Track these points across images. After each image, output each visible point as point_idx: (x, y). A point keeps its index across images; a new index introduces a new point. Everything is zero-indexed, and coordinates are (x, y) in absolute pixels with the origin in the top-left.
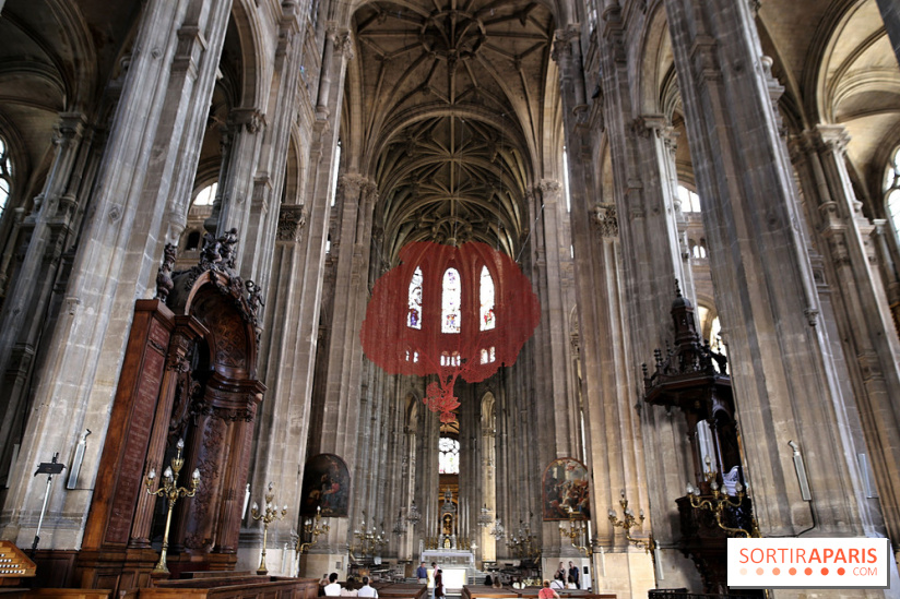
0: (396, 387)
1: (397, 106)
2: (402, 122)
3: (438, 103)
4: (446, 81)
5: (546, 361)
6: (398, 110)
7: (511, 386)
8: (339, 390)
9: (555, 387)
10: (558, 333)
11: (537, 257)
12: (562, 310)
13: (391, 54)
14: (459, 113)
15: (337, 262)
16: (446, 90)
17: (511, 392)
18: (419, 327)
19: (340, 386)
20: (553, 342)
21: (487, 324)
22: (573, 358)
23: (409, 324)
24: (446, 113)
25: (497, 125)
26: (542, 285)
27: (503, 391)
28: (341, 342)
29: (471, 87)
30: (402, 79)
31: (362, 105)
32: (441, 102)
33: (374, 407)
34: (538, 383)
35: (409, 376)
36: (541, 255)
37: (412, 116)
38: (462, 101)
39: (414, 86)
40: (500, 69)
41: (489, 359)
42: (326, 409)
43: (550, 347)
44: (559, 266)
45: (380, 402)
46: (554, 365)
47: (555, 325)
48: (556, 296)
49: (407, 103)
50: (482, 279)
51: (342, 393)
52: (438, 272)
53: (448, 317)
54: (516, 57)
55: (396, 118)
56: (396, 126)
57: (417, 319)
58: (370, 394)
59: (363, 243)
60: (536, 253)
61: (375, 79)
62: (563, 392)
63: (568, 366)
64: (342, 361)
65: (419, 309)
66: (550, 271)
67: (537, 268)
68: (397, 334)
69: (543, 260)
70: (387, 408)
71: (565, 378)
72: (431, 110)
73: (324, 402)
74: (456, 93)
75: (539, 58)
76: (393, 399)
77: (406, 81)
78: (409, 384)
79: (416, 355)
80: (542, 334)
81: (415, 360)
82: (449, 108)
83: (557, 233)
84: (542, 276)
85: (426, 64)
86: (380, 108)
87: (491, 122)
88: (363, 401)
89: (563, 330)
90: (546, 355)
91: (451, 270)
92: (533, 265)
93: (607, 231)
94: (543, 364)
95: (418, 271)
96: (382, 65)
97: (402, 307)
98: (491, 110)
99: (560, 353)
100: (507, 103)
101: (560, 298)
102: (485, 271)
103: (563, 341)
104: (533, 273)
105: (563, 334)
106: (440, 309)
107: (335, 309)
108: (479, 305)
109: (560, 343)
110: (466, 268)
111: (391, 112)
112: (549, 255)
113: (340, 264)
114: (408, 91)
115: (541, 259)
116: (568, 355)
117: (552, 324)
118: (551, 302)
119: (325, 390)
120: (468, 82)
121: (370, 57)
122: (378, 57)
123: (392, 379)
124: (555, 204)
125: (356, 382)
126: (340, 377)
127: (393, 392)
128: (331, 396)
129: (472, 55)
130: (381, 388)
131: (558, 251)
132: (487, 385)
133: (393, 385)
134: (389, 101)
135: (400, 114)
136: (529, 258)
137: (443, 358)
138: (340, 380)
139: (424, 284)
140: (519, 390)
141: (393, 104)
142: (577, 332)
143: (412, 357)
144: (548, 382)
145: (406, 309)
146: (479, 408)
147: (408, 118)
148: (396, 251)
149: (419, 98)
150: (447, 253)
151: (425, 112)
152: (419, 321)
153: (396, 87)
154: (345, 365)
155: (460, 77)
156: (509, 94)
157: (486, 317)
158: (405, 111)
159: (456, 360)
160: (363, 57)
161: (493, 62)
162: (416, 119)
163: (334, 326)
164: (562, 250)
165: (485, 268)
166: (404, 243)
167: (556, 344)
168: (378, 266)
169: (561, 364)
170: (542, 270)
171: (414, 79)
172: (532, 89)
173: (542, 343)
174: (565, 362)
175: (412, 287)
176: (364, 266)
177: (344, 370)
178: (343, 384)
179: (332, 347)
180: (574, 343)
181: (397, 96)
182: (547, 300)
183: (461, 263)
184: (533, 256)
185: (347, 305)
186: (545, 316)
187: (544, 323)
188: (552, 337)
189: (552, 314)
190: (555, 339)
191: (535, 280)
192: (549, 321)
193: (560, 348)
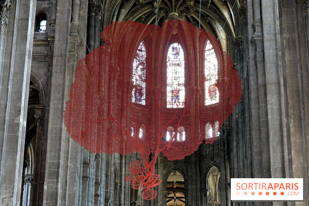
0: (121, 164)
5: (263, 135)
7: (235, 160)
8: (58, 168)
9: (272, 161)
10: (275, 107)
11: (254, 31)
15: (53, 41)
17: (236, 166)
18: (143, 103)
19: (59, 164)
20: (269, 117)
21: (211, 99)
23: (133, 100)
27: (228, 166)
28: (59, 121)
33: (97, 184)
34: (256, 158)
35: (135, 152)
36: (258, 29)
41: (214, 134)
42: (45, 187)
43: (267, 122)
45: (104, 178)
46: (271, 139)
48: (273, 70)
50: (206, 53)
51: (61, 171)
52: (161, 47)
53: (172, 92)
57: (141, 95)
58: (92, 171)
59: (80, 21)
60: (253, 27)
62: (280, 166)
64: (60, 140)
65: (144, 85)
66: (267, 44)
68: (122, 111)
69: (260, 33)
70: (113, 183)
71: (283, 152)
73: (44, 180)
76: (118, 174)
78: (134, 159)
79: (141, 130)
80: (259, 109)
81: (141, 136)
84: (259, 50)
88: (85, 178)
89: (280, 104)
90: (263, 129)
91: (175, 45)
92: (250, 39)
95: (142, 46)
97: (126, 85)
99: (277, 127)
101: (278, 72)
102: (209, 46)
103: (281, 115)
104: (250, 47)
105: (280, 108)
106: (164, 84)
107: (53, 88)
108: (203, 79)
109: (277, 117)
110: (189, 43)
112: (266, 28)
113: (57, 44)
115: (258, 33)
117: (268, 99)
118: (268, 76)
119: (44, 169)
123: (117, 155)
125: (75, 160)
126: (59, 155)
127: (118, 168)
128: (50, 174)
130: (104, 164)
132: (212, 159)
133: (118, 161)
137: (168, 133)
138: (59, 158)
139: (148, 59)
140: (241, 164)
143: (137, 132)
145: (130, 85)
146: (204, 182)
148: (118, 27)
150: (170, 27)
152: (144, 97)
154: (63, 143)
157: (210, 92)
159: (181, 135)
163: (51, 106)
165: (208, 42)
166: (126, 19)
167: (273, 118)
168: (97, 44)
169: (278, 139)
170: (259, 44)
173: (259, 118)
174: (282, 136)
175: (135, 64)
176: (81, 44)
177: (63, 149)
178: (62, 162)
179: (50, 126)
182: (264, 74)
183: (184, 37)
185: (64, 84)
186: (262, 90)
187: (262, 97)
188: (269, 111)
189: (268, 87)
190: (272, 114)
191: (251, 55)
192: (266, 94)
193: (278, 122)
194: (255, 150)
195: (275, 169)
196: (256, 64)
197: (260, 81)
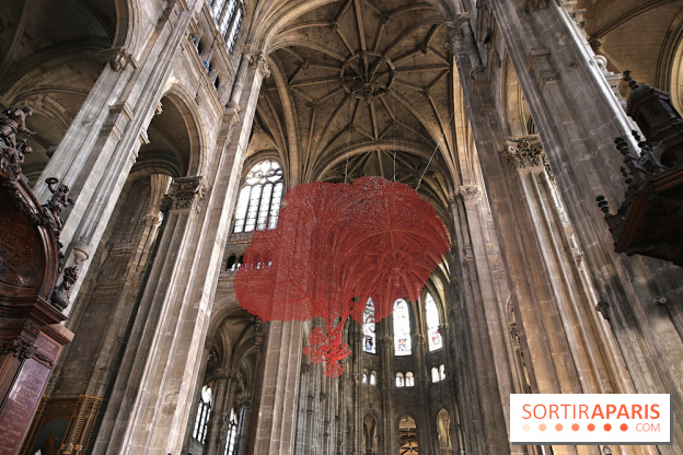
1: (329, 145)
2: (335, 158)
3: (366, 140)
4: (368, 119)
5: (486, 352)
6: (331, 148)
7: (463, 399)
8: (275, 393)
9: (499, 378)
10: (495, 323)
11: (465, 253)
12: (496, 299)
13: (319, 100)
14: (383, 147)
16: (369, 129)
17: (463, 405)
19: (275, 389)
20: (490, 333)
22: (515, 348)
24: (373, 148)
25: (418, 152)
26: (473, 278)
27: (456, 407)
29: (391, 122)
30: (330, 121)
31: (299, 146)
32: (367, 139)
34: (481, 377)
37: (344, 153)
38: (384, 138)
39: (342, 127)
40: (412, 101)
42: (260, 414)
44: (487, 259)
46: (495, 355)
47: (491, 315)
48: (489, 288)
49: (337, 143)
54: (424, 88)
55: (329, 155)
56: (330, 162)
60: (464, 251)
61: (308, 123)
62: (508, 384)
63: (511, 356)
64: (278, 364)
66: (479, 264)
67: (466, 264)
69: (472, 256)
71: (509, 368)
72: (359, 147)
73: (259, 408)
74: (379, 129)
75: (445, 86)
77: (334, 121)
80: (478, 326)
82: (374, 144)
83: (481, 229)
84: (472, 270)
85: (349, 106)
86: (314, 146)
87: (412, 150)
88: (310, 411)
89: (500, 320)
90: (485, 346)
92: (462, 261)
93: (522, 163)
94: (483, 357)
96: (312, 111)
98: (410, 140)
99: (500, 342)
100: (423, 130)
101: (493, 289)
103: (502, 330)
104: (463, 269)
105: (501, 324)
109: (498, 333)
111: (324, 150)
112: (476, 250)
114: (337, 131)
115: (469, 254)
116: (509, 345)
117: (487, 316)
118: (484, 294)
119: (261, 395)
120: (387, 118)
121: (302, 105)
122: (309, 104)
124: (476, 206)
126: (276, 380)
129: (385, 91)
131: (485, 246)
134: (321, 140)
135: (332, 152)
136: (457, 255)
138: (275, 383)
141: (324, 144)
142: (514, 320)
144: (490, 374)
147: (340, 155)
149: (348, 137)
151: (353, 149)
153: (326, 128)
154: (280, 368)
155: (380, 114)
156: (423, 121)
158: (337, 150)
160: (296, 106)
161: (406, 96)
162: (347, 155)
163: (270, 331)
164: (489, 244)
167: (494, 333)
169: (502, 354)
170: (471, 265)
171: (339, 121)
172: (442, 113)
173: (480, 335)
174: (506, 352)
177: (280, 373)
179: (269, 351)
180: (513, 333)
181: (328, 136)
182: (480, 292)
184: (461, 254)
186: (479, 308)
187: (480, 314)
188: (489, 327)
189: (486, 304)
190: (493, 329)
191: (465, 276)
192: (484, 312)
193: (500, 338)
194: (479, 369)
195: (504, 387)
196: (470, 284)
197: (477, 299)
